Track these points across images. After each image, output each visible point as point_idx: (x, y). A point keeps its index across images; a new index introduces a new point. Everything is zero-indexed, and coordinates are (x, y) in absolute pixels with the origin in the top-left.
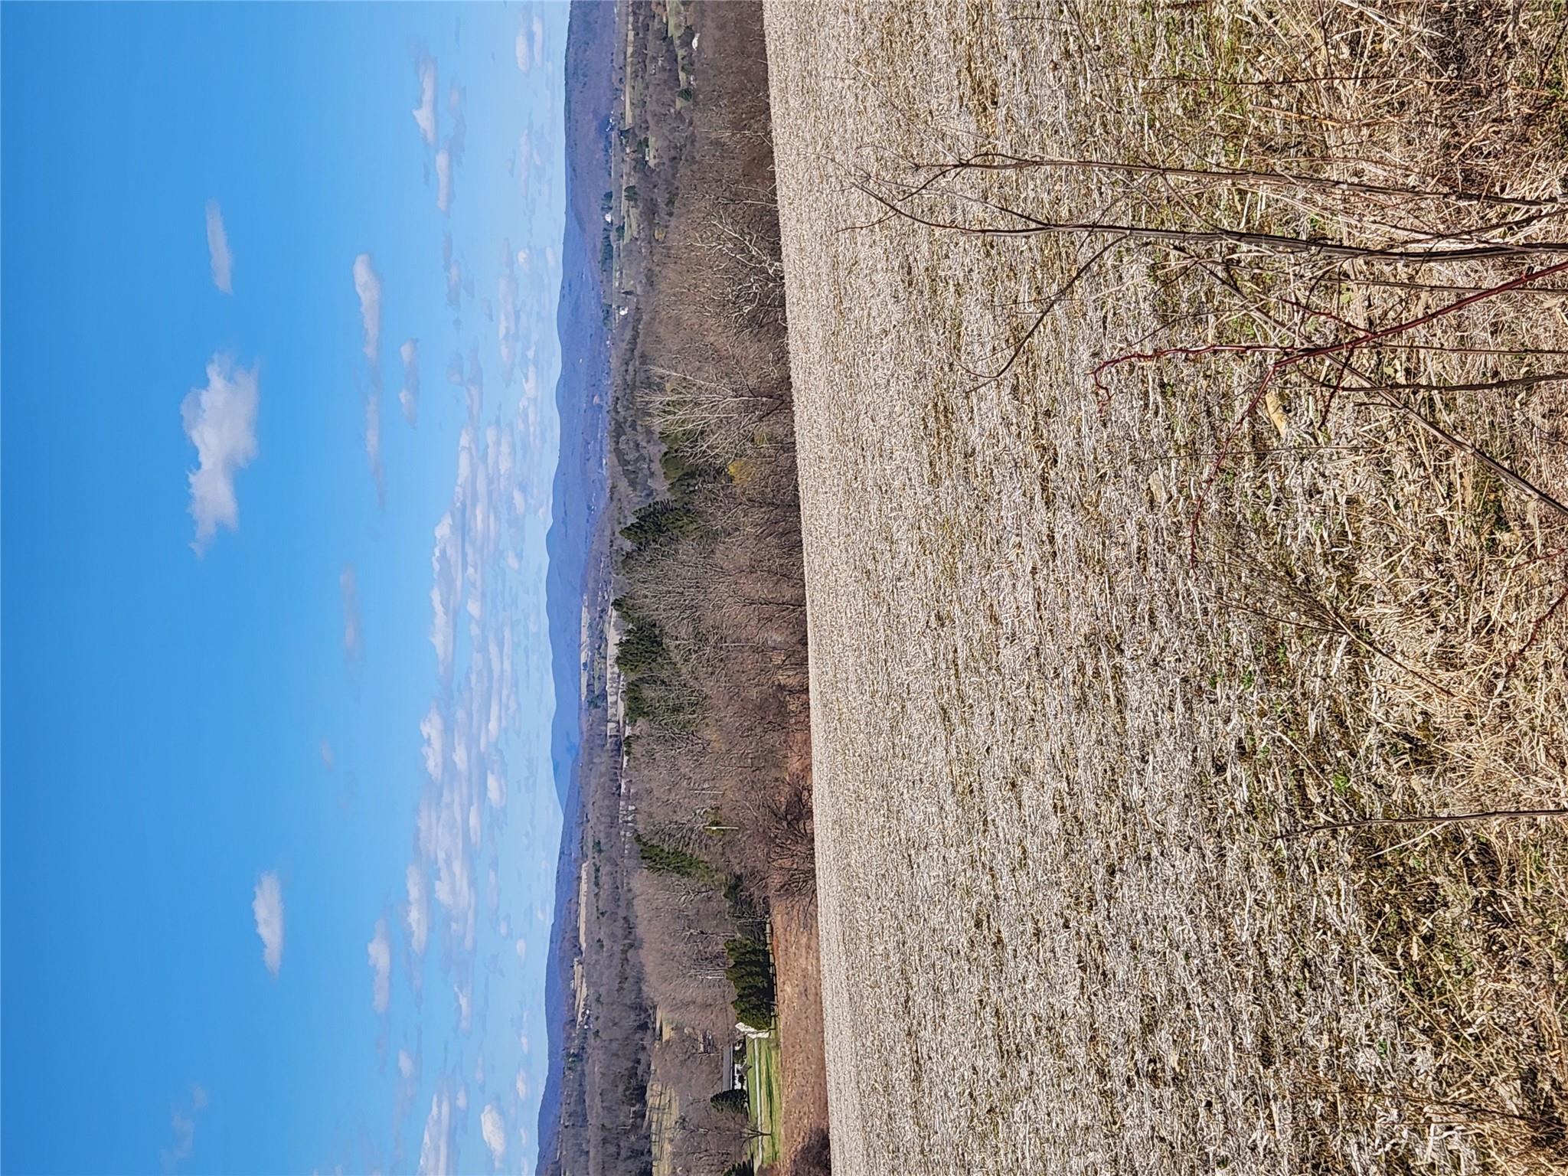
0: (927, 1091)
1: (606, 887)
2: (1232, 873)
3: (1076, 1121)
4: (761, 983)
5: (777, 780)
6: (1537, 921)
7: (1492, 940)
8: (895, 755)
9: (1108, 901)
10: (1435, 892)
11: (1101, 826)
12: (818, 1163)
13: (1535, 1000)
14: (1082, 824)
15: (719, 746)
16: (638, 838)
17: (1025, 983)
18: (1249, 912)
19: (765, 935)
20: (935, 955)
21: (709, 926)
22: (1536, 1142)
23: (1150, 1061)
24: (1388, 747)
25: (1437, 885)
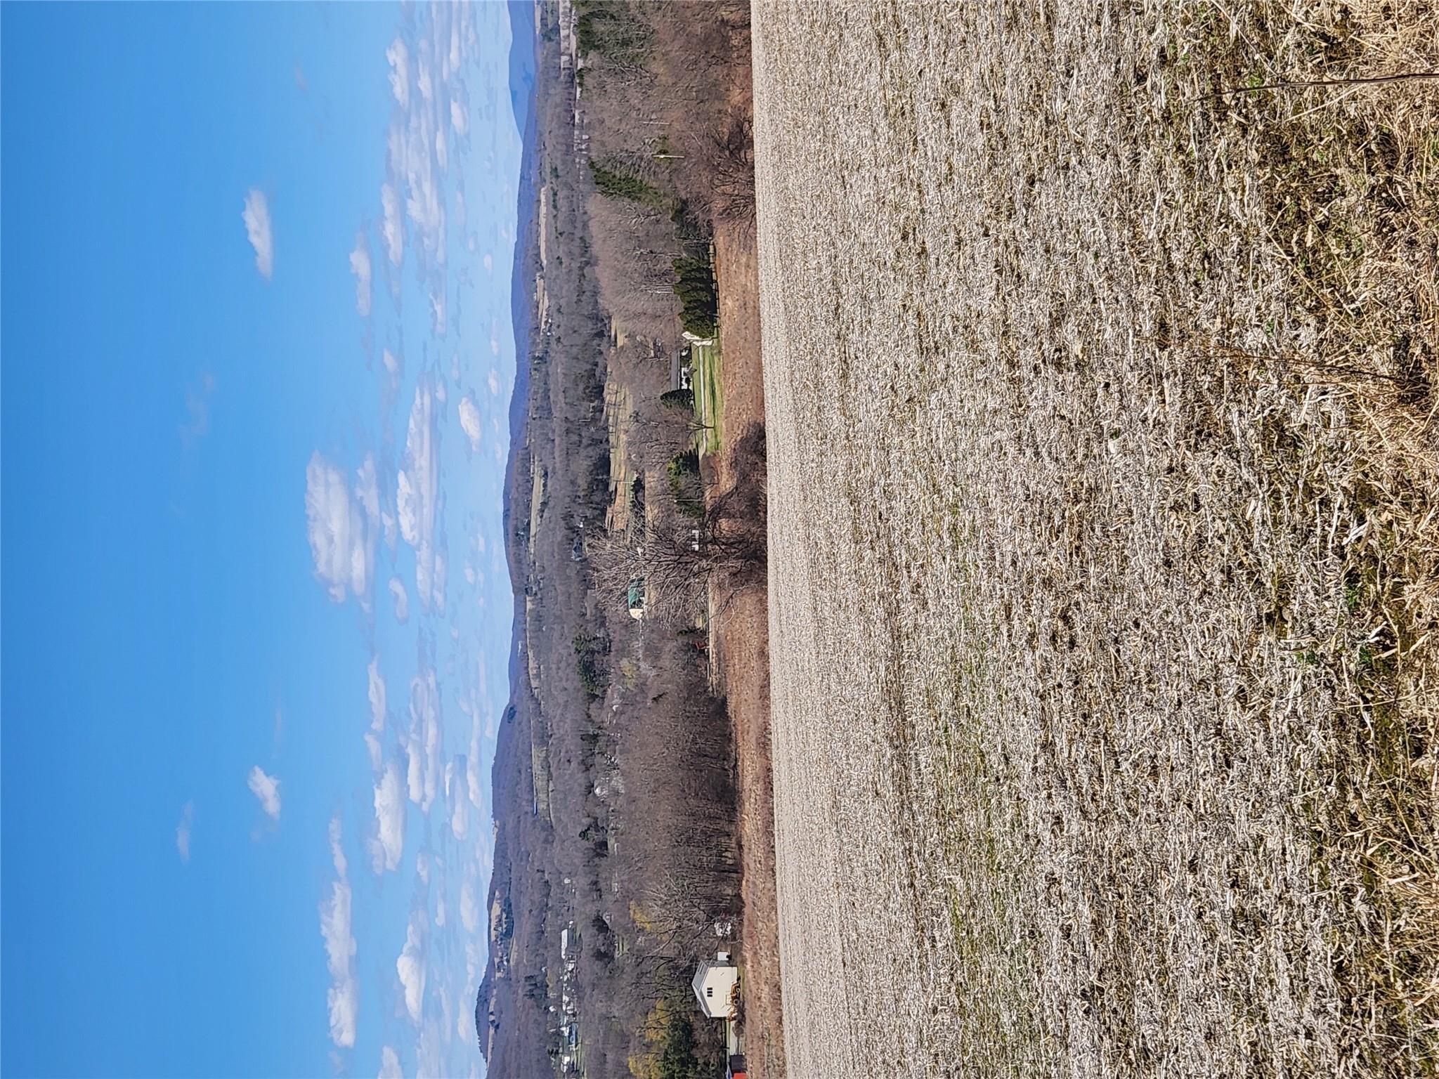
0: (853, 386)
1: (563, 209)
2: (1145, 176)
3: (985, 406)
4: (704, 296)
5: (720, 112)
6: (1428, 203)
7: (1383, 223)
8: (832, 82)
9: (1027, 209)
10: (1335, 183)
11: (1024, 140)
12: (755, 452)
13: (1416, 275)
14: (1006, 139)
15: (665, 79)
16: (592, 165)
17: (945, 287)
18: (1158, 211)
19: (708, 255)
20: (864, 266)
21: (658, 246)
22: (1401, 399)
23: (1056, 350)
24: (1304, 47)
25: (1337, 177)
